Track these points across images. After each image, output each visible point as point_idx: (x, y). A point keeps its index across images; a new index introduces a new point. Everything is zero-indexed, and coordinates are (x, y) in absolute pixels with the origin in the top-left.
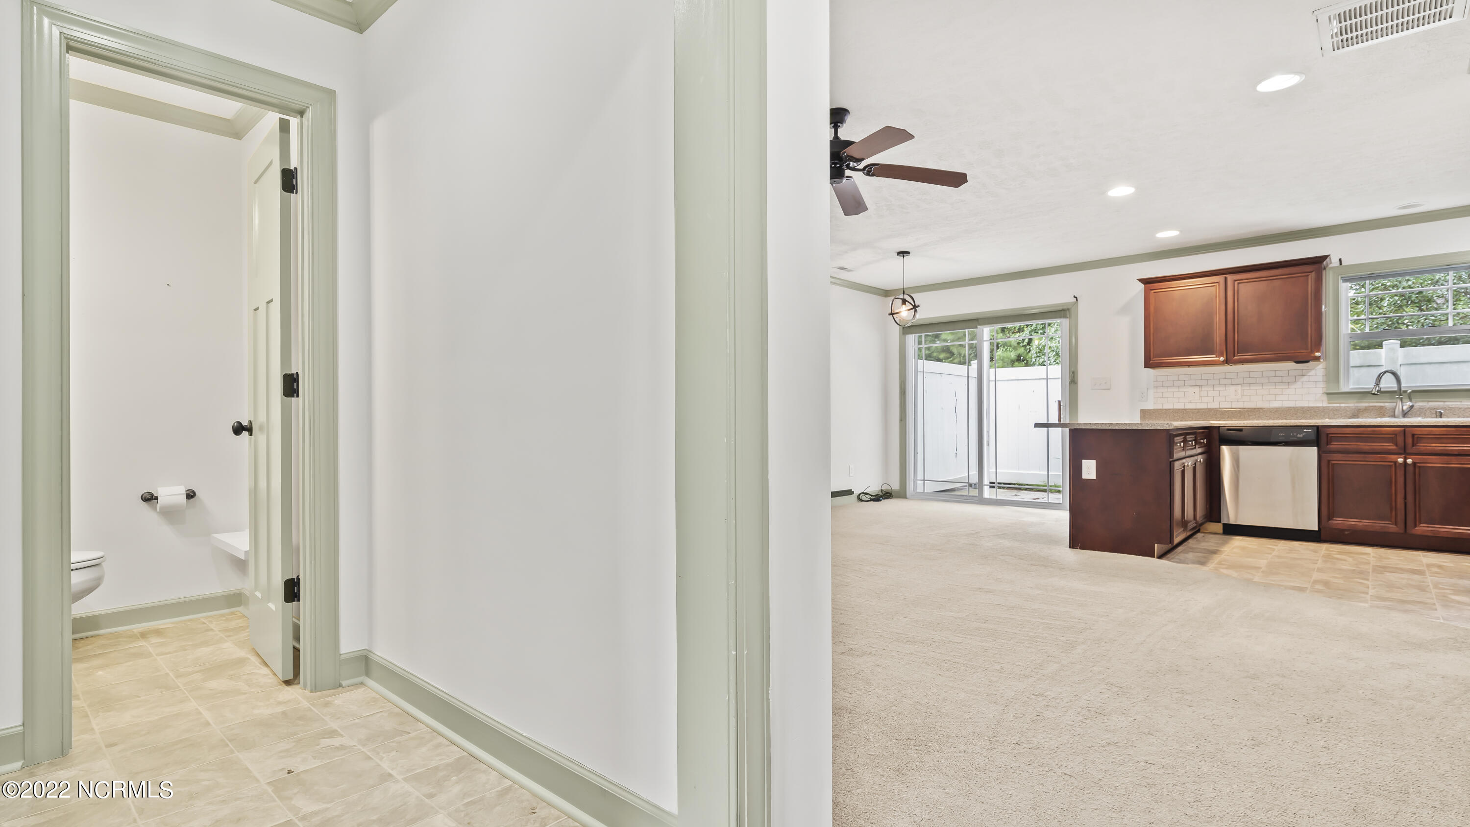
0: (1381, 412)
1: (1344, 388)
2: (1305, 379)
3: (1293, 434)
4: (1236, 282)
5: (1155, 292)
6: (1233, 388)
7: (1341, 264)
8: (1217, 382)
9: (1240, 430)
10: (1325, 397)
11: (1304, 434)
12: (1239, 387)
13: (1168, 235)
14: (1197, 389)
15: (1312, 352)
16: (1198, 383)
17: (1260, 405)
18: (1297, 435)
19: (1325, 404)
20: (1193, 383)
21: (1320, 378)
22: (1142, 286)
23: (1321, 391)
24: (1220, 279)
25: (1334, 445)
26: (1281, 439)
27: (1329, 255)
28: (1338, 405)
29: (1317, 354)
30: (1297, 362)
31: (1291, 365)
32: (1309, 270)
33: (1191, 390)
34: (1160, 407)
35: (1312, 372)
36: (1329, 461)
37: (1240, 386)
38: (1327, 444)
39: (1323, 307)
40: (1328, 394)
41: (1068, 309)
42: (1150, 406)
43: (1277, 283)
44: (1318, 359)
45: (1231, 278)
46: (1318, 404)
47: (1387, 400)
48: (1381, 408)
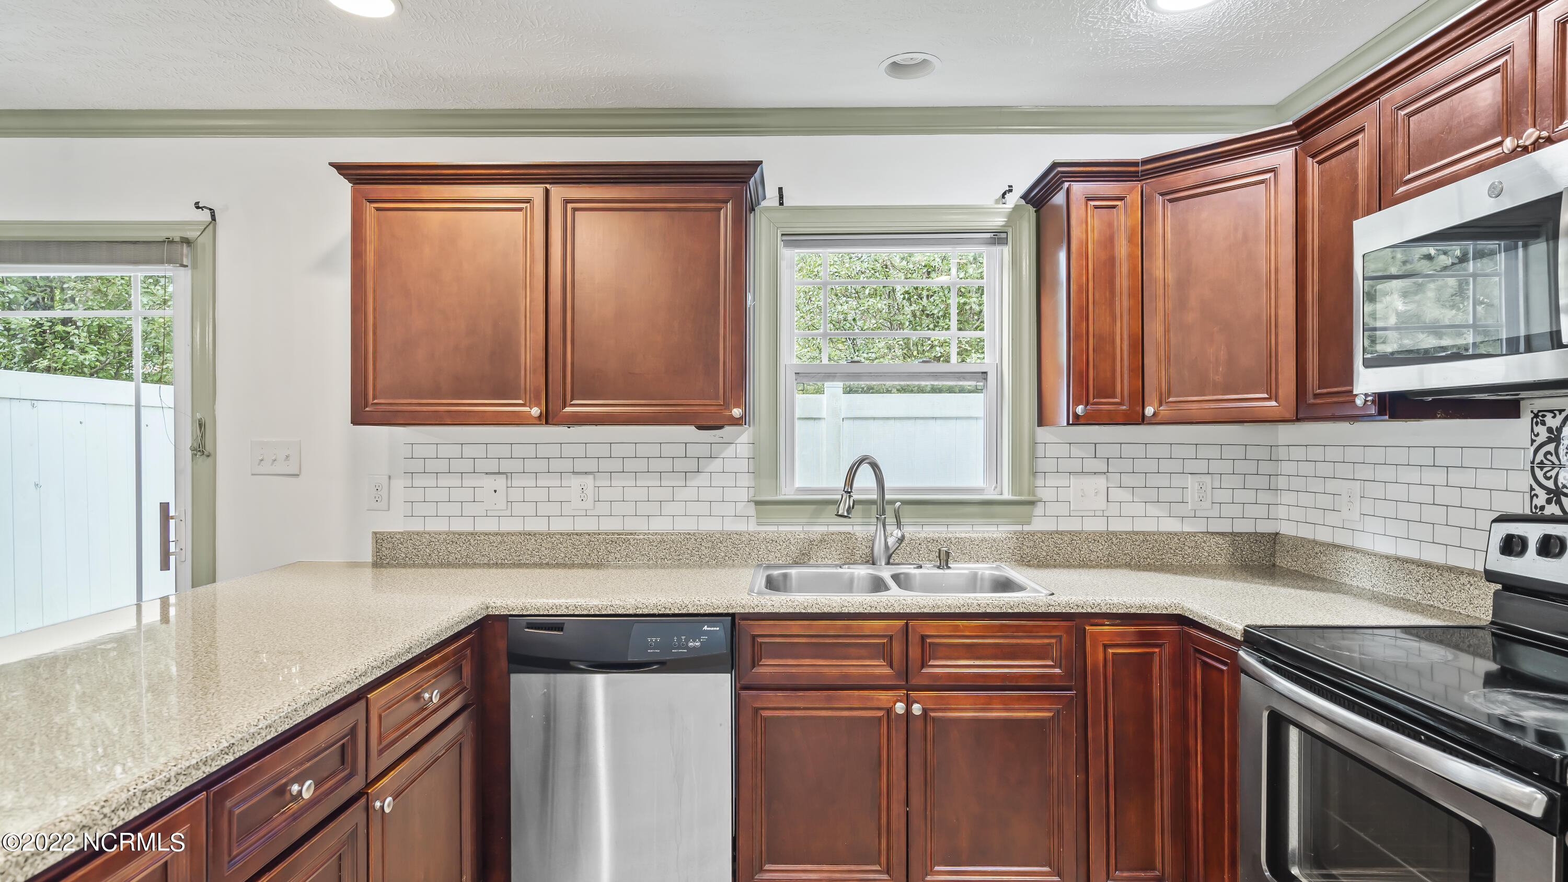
1: (787, 493)
2: (716, 465)
3: (679, 640)
4: (570, 206)
5: (378, 209)
6: (577, 481)
7: (781, 204)
8: (541, 465)
9: (559, 627)
10: (751, 510)
11: (704, 638)
12: (589, 480)
14: (500, 483)
15: (727, 406)
16: (506, 466)
17: (632, 525)
18: (687, 641)
19: (752, 527)
20: (492, 466)
21: (743, 465)
22: (345, 188)
23: (743, 495)
24: (535, 192)
25: (769, 668)
26: (653, 653)
27: (761, 162)
28: (774, 528)
29: (737, 412)
30: (700, 428)
31: (688, 432)
32: (720, 196)
33: (489, 483)
34: (417, 526)
35: (729, 451)
36: (756, 710)
37: (591, 477)
38: (754, 667)
39: (750, 297)
40: (757, 503)
41: (187, 241)
42: (395, 523)
43: (657, 220)
44: (737, 422)
45: (558, 193)
46: (741, 526)
47: (860, 520)
48: (849, 536)
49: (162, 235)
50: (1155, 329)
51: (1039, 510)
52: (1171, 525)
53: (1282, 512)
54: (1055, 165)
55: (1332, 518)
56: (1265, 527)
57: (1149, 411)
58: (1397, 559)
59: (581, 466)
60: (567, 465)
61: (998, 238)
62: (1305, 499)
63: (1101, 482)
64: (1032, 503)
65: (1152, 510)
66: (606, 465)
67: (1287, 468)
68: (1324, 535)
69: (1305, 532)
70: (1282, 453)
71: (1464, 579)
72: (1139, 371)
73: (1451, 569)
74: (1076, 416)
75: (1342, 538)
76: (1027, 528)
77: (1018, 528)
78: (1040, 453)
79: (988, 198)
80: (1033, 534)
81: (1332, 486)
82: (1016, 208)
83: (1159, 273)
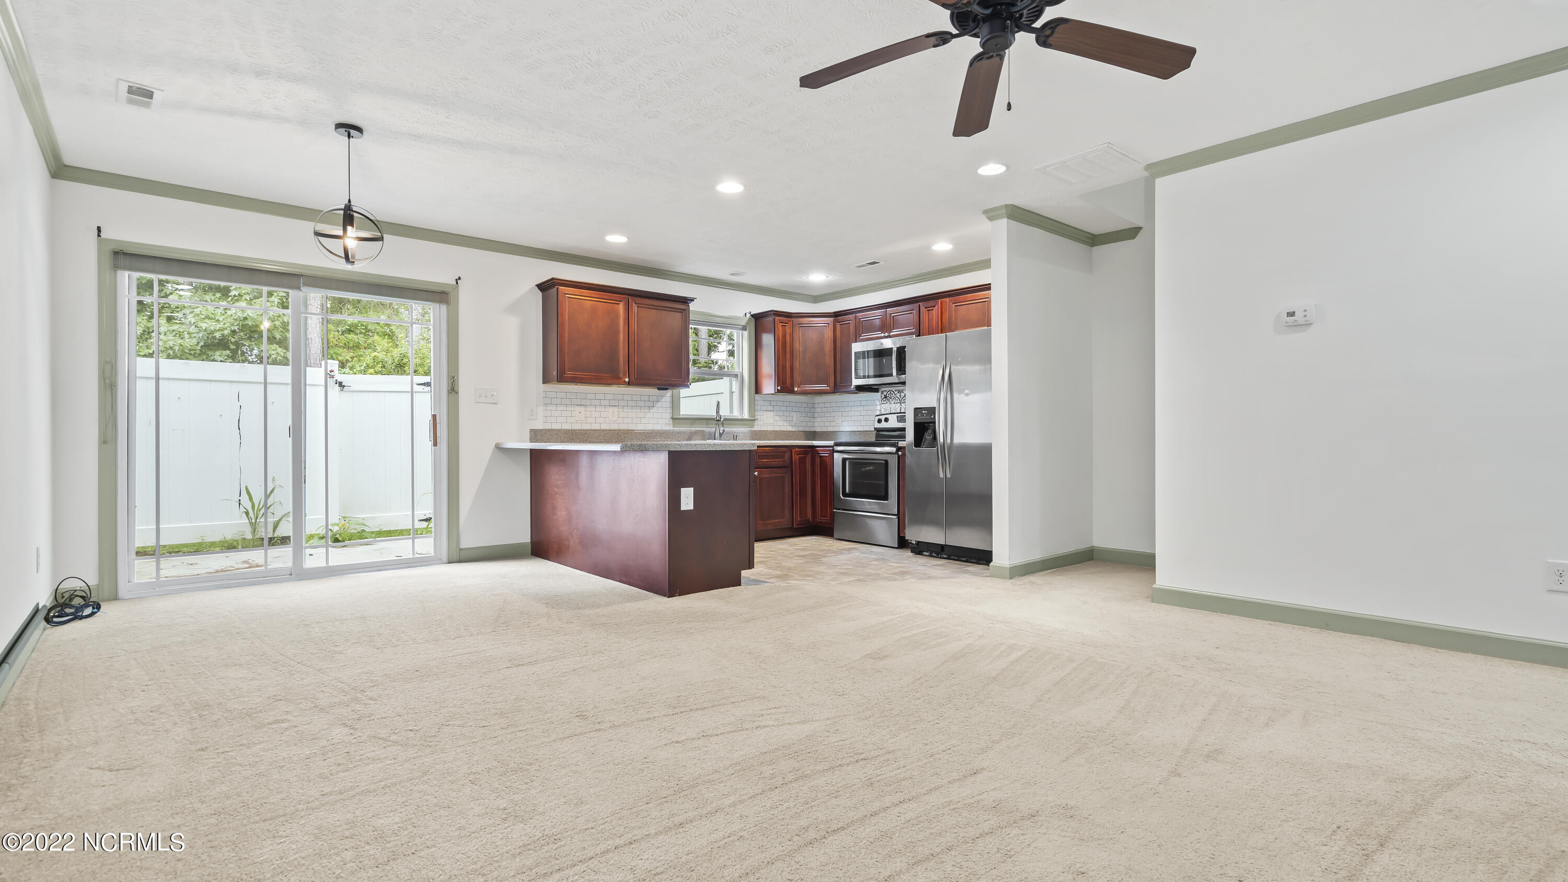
0: (704, 435)
1: (681, 416)
2: (657, 404)
4: (636, 305)
6: (611, 409)
7: (695, 311)
8: (597, 402)
10: (671, 422)
12: (615, 409)
13: (616, 239)
14: (582, 409)
15: (685, 381)
16: (584, 402)
17: (631, 427)
19: (671, 428)
20: (579, 402)
21: (667, 404)
23: (666, 416)
24: (623, 298)
27: (691, 296)
28: (679, 428)
29: (687, 383)
30: (659, 389)
32: (682, 308)
33: (578, 409)
34: (548, 427)
35: (664, 399)
40: (671, 419)
41: (444, 292)
42: (539, 425)
43: (663, 313)
45: (631, 299)
46: (668, 428)
47: (705, 426)
48: (703, 431)
49: (441, 289)
50: (797, 364)
51: (756, 421)
52: (790, 429)
53: (816, 424)
54: (772, 311)
55: (833, 424)
56: (812, 429)
57: (796, 389)
58: (852, 431)
59: (612, 403)
60: (606, 403)
61: (744, 328)
62: (824, 419)
63: (772, 413)
64: (754, 420)
65: (785, 424)
66: (622, 403)
67: (818, 410)
68: (830, 429)
69: (824, 429)
70: (816, 405)
71: (868, 433)
72: (792, 376)
73: (865, 431)
74: (778, 389)
75: (836, 429)
76: (753, 429)
77: (750, 429)
78: (756, 404)
79: (742, 315)
80: (755, 431)
81: (833, 414)
82: (749, 319)
83: (798, 347)
